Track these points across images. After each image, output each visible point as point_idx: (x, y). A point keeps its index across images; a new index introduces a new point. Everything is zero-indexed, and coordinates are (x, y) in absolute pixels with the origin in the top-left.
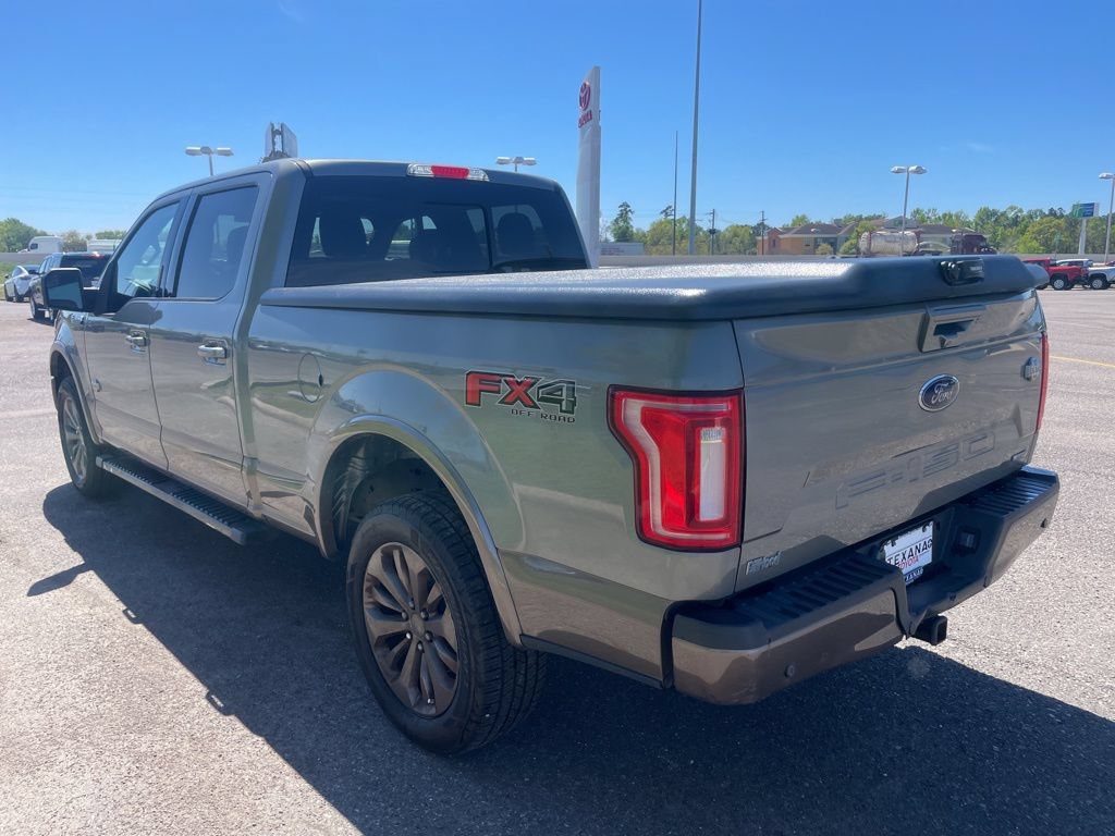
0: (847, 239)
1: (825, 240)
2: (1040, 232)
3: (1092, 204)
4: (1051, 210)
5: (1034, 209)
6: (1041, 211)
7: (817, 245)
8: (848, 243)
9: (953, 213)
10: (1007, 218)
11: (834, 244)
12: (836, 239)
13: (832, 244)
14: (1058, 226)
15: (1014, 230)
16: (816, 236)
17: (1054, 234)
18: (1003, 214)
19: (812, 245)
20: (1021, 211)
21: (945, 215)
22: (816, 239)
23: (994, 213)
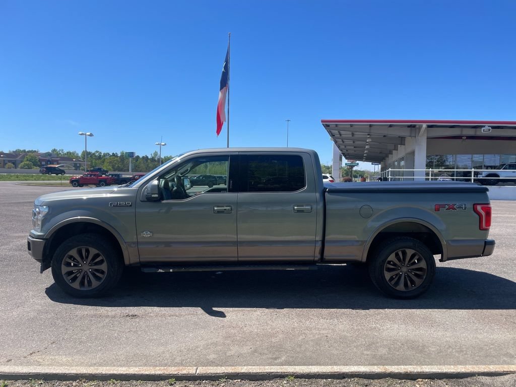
0: (22, 162)
1: (9, 161)
2: (110, 162)
3: (133, 153)
4: (113, 154)
5: (106, 152)
6: (109, 154)
7: (5, 164)
8: (23, 164)
9: (71, 152)
10: (96, 156)
11: (15, 164)
12: (16, 161)
13: (14, 163)
14: (117, 161)
15: (100, 161)
16: (5, 159)
17: (116, 163)
18: (94, 154)
19: (2, 163)
20: (101, 153)
21: (68, 153)
22: (4, 160)
23: (90, 153)
